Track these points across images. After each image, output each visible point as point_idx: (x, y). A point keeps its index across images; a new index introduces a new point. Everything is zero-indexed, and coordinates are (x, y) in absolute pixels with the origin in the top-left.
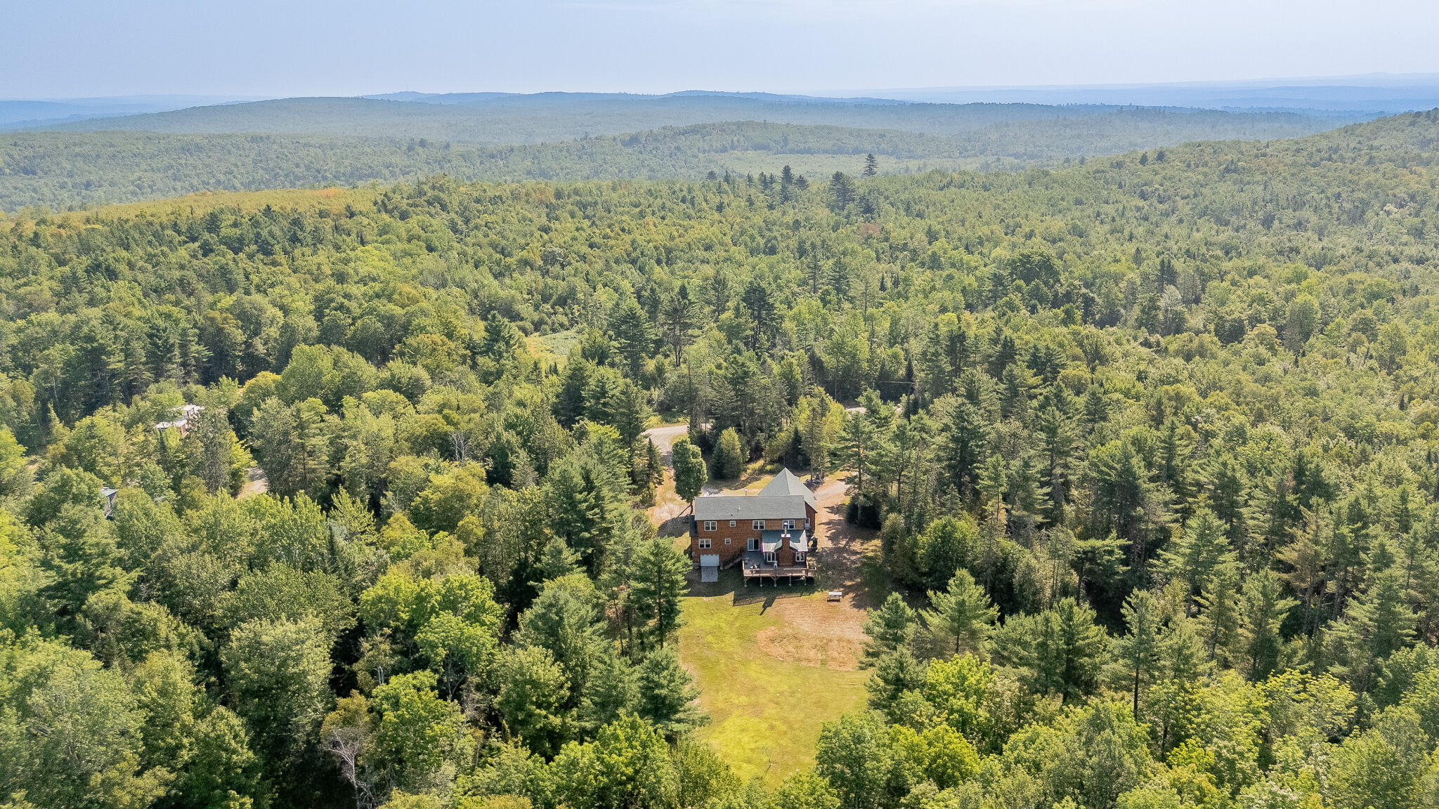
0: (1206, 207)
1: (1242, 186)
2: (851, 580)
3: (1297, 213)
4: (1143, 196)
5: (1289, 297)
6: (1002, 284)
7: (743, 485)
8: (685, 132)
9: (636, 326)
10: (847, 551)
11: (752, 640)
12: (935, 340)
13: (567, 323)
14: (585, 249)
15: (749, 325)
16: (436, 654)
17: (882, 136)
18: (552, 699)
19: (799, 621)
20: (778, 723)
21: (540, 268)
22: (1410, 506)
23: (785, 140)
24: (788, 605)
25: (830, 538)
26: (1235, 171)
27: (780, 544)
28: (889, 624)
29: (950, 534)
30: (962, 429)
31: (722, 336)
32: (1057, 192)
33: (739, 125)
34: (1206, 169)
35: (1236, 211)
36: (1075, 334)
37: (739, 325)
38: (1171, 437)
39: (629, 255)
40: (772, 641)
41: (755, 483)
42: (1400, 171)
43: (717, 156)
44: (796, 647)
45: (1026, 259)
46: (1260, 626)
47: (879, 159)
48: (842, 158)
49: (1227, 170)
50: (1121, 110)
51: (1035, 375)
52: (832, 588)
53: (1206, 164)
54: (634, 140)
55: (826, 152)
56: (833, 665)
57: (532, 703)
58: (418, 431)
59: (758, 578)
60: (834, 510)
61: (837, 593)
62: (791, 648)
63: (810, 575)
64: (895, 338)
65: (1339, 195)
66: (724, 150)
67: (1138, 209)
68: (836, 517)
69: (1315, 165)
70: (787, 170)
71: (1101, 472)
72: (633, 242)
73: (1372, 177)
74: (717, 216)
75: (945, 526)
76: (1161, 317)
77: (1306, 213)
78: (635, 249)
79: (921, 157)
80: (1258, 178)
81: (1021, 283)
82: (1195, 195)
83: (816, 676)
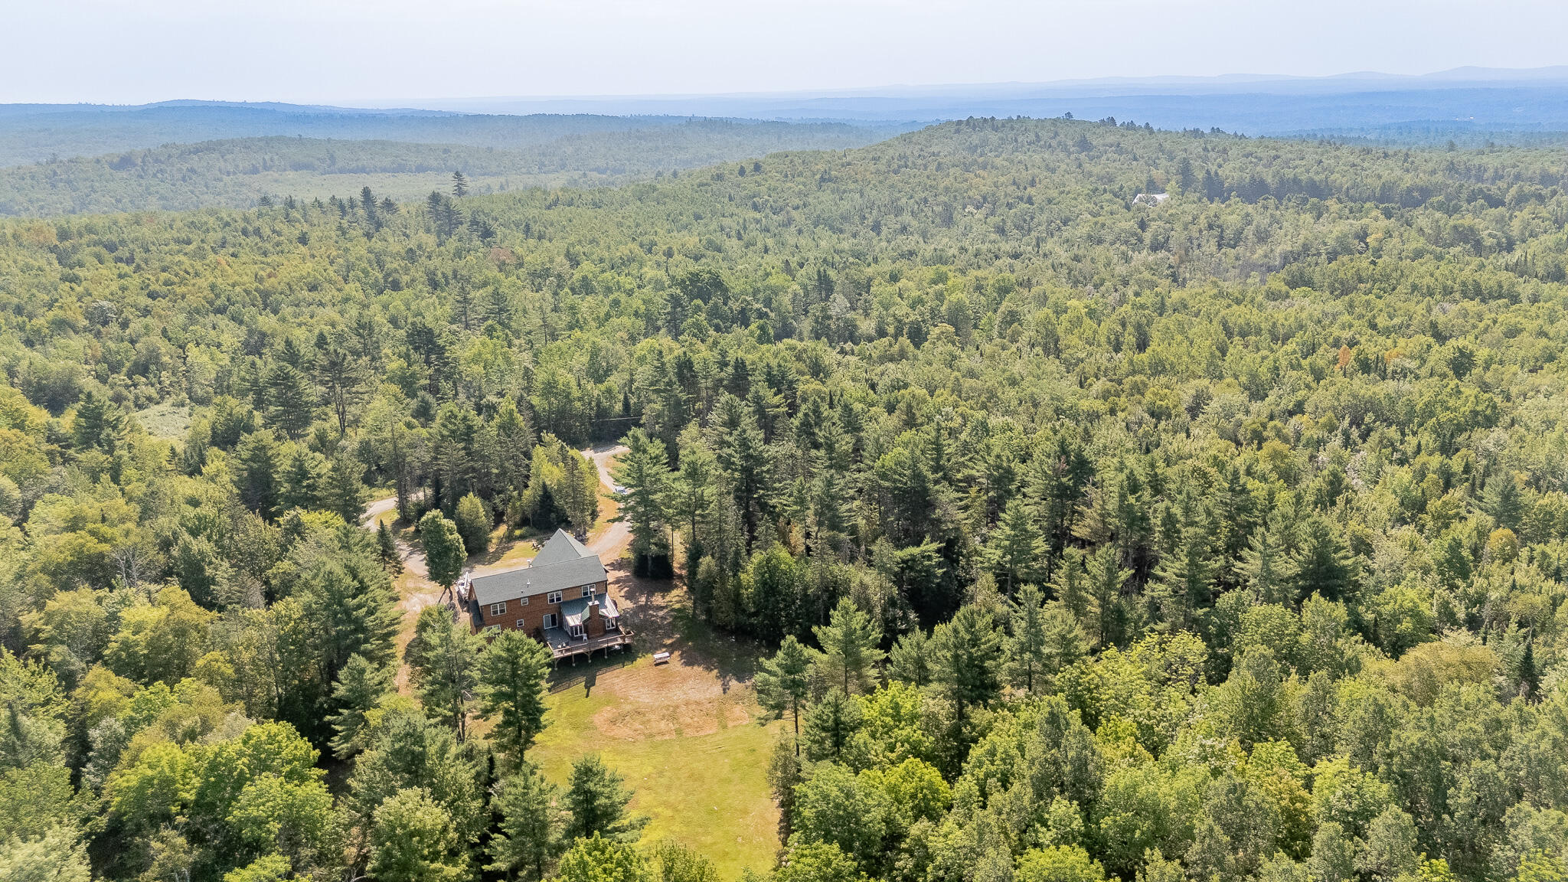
0: (819, 216)
1: (842, 194)
2: (670, 637)
3: (899, 218)
4: (755, 207)
5: (940, 297)
6: (681, 305)
7: (497, 557)
8: (197, 151)
9: (290, 388)
10: (650, 608)
11: (590, 727)
12: (662, 369)
13: (155, 395)
14: (144, 301)
15: (423, 373)
16: (269, 832)
17: (446, 151)
18: (441, 846)
19: (633, 693)
20: (660, 810)
21: (85, 329)
22: (1159, 471)
23: (332, 158)
24: (612, 679)
25: (627, 597)
26: (830, 180)
27: (587, 613)
28: (789, 670)
29: (776, 568)
30: (748, 457)
31: (395, 388)
32: (671, 206)
33: (268, 141)
34: (802, 179)
35: (845, 218)
36: (792, 348)
37: (413, 375)
38: (938, 438)
39: (211, 303)
40: (613, 722)
41: (509, 553)
42: (967, 175)
43: (247, 179)
44: (643, 723)
45: (695, 278)
46: (1104, 601)
47: (466, 178)
48: (403, 177)
49: (823, 179)
50: (690, 121)
51: (776, 394)
52: (653, 650)
53: (800, 174)
54: (125, 162)
55: (384, 170)
56: (689, 733)
57: (425, 858)
58: (60, 558)
59: (570, 657)
60: (618, 565)
61: (660, 655)
62: (637, 725)
63: (627, 641)
64: (598, 374)
65: (926, 201)
66: (255, 171)
67: (758, 221)
68: (622, 574)
69: (896, 172)
70: (366, 192)
71: (895, 481)
72: (213, 287)
73: (947, 182)
74: (303, 249)
75: (769, 560)
76: (833, 327)
77: (906, 218)
78: (218, 296)
79: (500, 174)
80: (852, 186)
81: (699, 302)
82: (805, 205)
83: (677, 748)
